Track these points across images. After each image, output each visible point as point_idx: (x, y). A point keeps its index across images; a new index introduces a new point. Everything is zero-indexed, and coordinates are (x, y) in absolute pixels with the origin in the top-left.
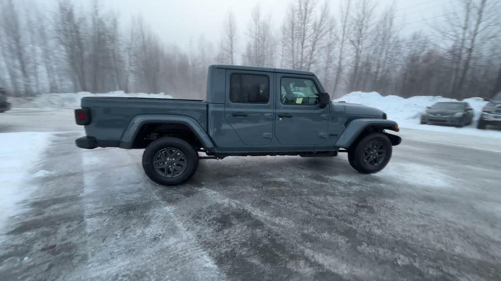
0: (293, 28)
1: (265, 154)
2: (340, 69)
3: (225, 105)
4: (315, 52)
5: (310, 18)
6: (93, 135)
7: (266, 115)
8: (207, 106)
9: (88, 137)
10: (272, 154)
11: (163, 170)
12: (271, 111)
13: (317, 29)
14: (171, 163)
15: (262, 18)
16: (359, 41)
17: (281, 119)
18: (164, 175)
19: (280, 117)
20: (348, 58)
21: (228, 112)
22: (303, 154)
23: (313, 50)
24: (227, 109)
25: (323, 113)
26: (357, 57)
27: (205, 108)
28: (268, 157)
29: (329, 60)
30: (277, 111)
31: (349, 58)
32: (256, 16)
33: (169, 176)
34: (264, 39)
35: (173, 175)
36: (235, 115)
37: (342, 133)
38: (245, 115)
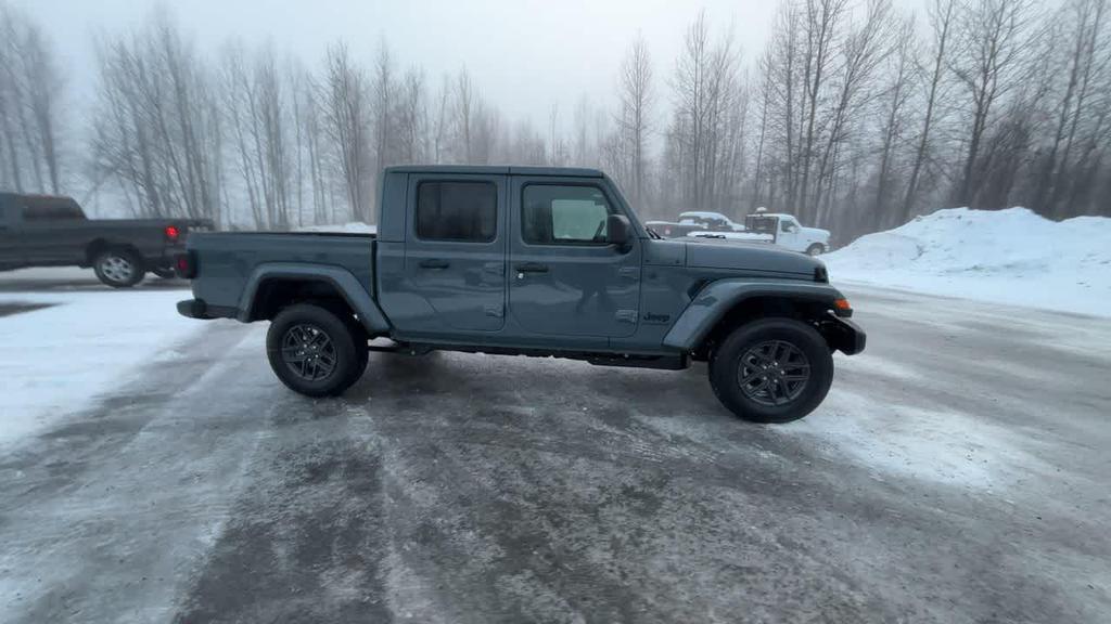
0: (790, 58)
1: (516, 352)
2: (924, 150)
3: (405, 244)
4: (846, 112)
5: (836, 29)
6: (202, 297)
7: (487, 265)
8: (374, 247)
9: (197, 299)
10: (530, 353)
11: (298, 365)
12: (499, 259)
13: (858, 51)
14: (312, 355)
15: (710, 46)
16: (985, 70)
17: (521, 276)
18: (300, 376)
19: (520, 271)
20: (952, 118)
21: (412, 259)
22: (592, 357)
23: (843, 106)
24: (410, 254)
25: (625, 263)
26: (980, 114)
27: (369, 251)
28: (522, 358)
29: (892, 129)
30: (514, 258)
31: (954, 118)
32: (697, 44)
33: (309, 377)
34: (715, 93)
35: (315, 377)
36: (427, 265)
37: (680, 315)
38: (445, 266)
